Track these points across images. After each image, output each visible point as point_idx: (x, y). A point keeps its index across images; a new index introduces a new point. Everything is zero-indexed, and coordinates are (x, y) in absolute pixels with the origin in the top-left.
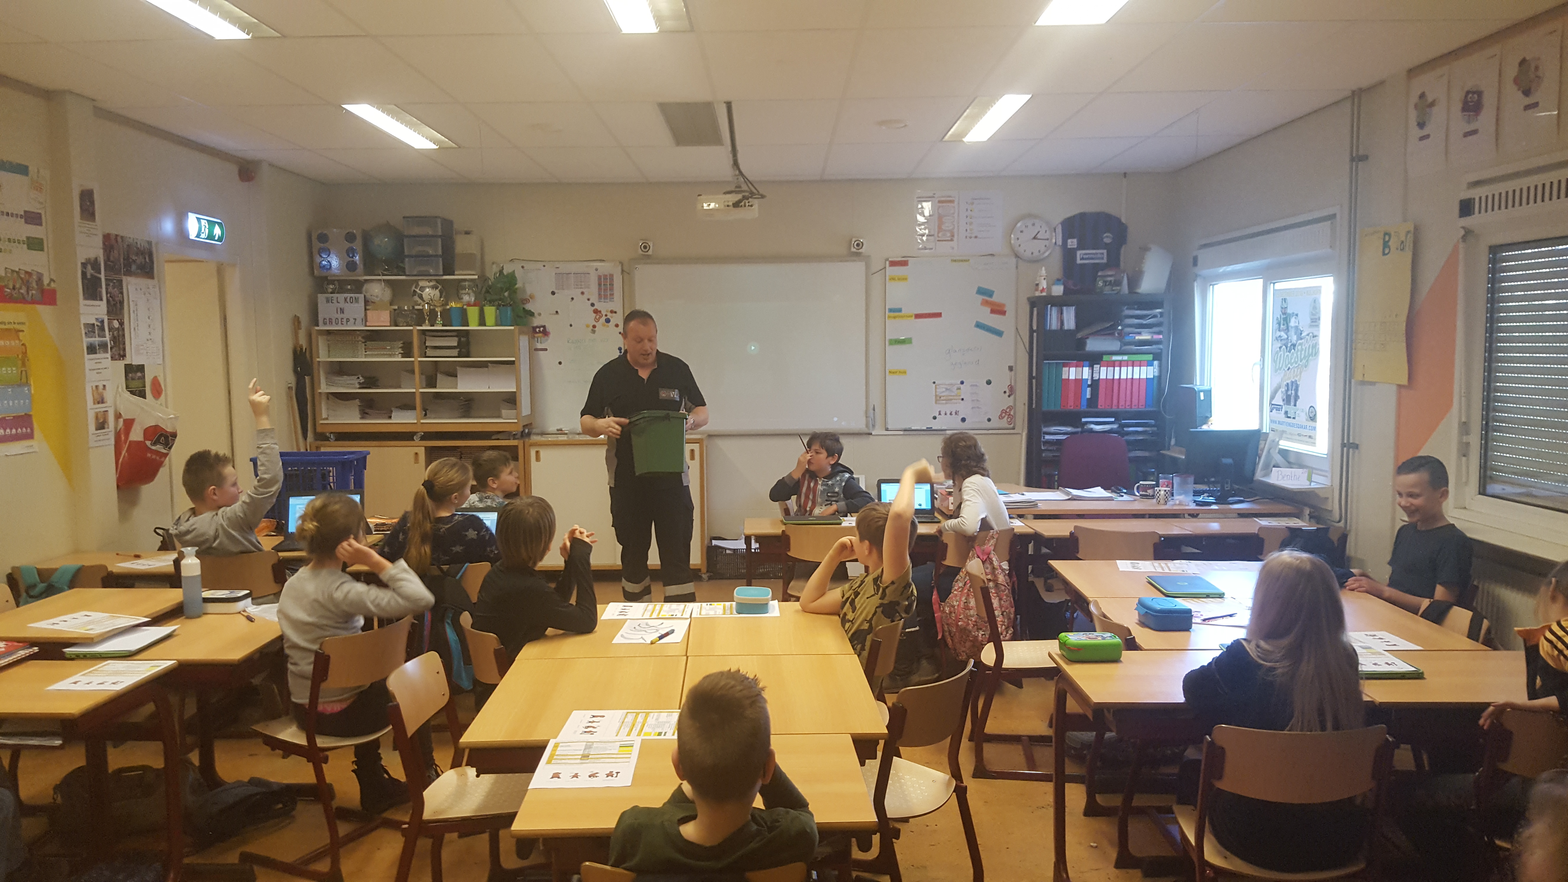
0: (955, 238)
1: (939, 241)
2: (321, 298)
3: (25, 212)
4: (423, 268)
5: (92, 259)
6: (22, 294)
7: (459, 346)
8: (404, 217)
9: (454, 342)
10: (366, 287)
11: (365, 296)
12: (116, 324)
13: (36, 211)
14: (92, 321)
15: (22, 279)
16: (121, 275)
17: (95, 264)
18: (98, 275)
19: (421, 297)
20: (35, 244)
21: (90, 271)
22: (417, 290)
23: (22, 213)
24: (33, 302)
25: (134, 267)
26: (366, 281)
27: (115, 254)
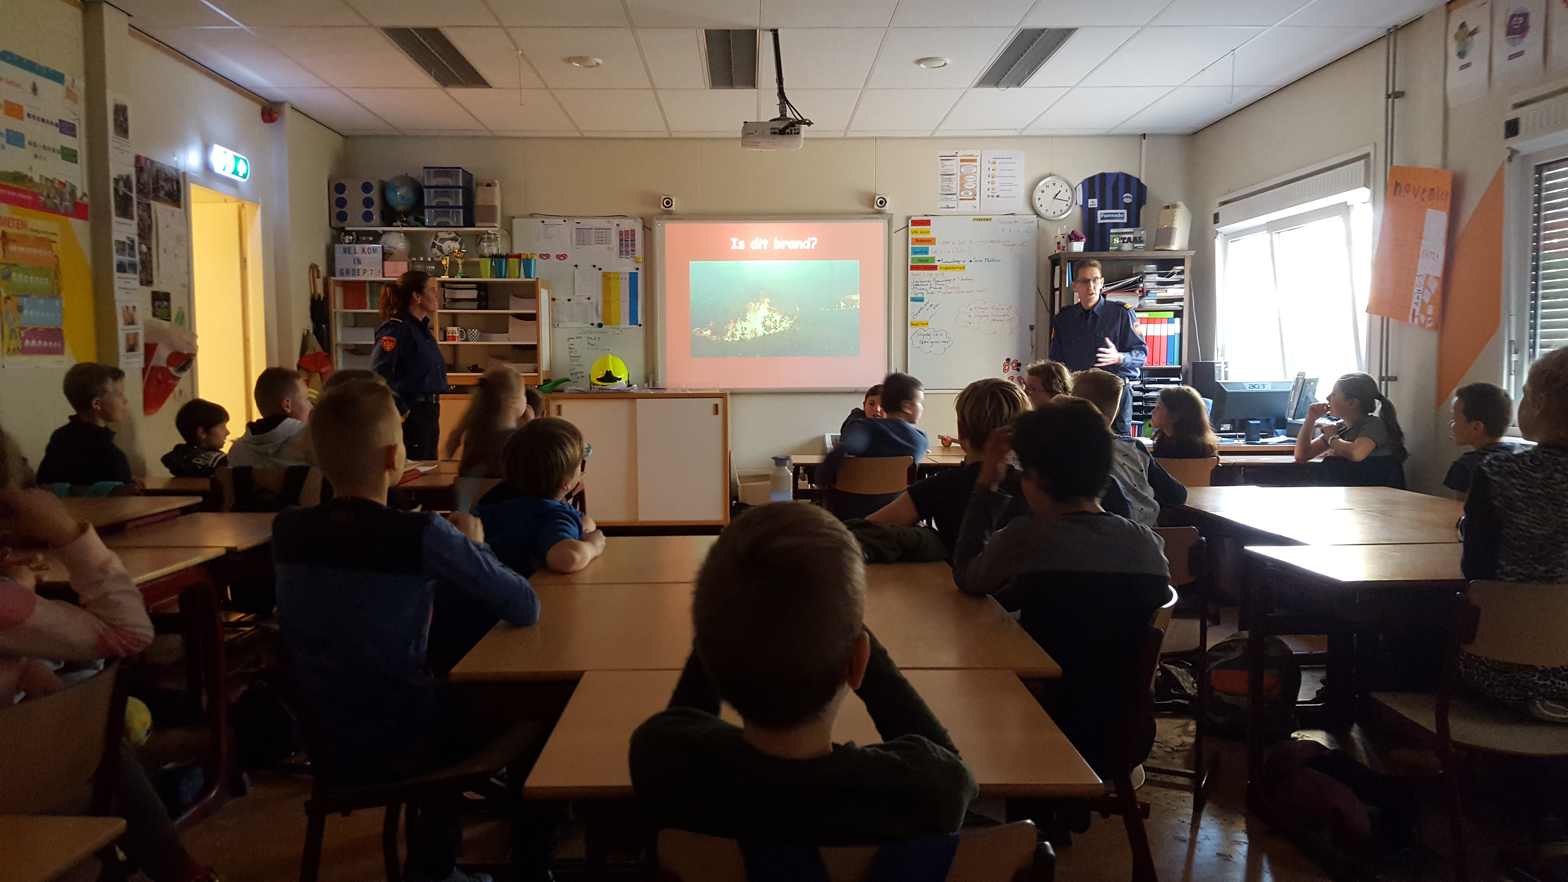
0: (977, 198)
1: (961, 199)
2: (339, 248)
3: (60, 121)
4: (444, 220)
5: (125, 177)
6: (56, 203)
7: (479, 298)
8: (424, 168)
9: (473, 294)
10: (383, 238)
11: (383, 247)
12: (144, 248)
13: (72, 122)
14: (123, 238)
15: (55, 188)
16: (150, 199)
17: (127, 181)
18: (131, 194)
19: (440, 249)
20: (69, 155)
21: (122, 189)
22: (437, 242)
23: (57, 122)
24: (67, 214)
25: (162, 194)
26: (384, 232)
27: (145, 177)
